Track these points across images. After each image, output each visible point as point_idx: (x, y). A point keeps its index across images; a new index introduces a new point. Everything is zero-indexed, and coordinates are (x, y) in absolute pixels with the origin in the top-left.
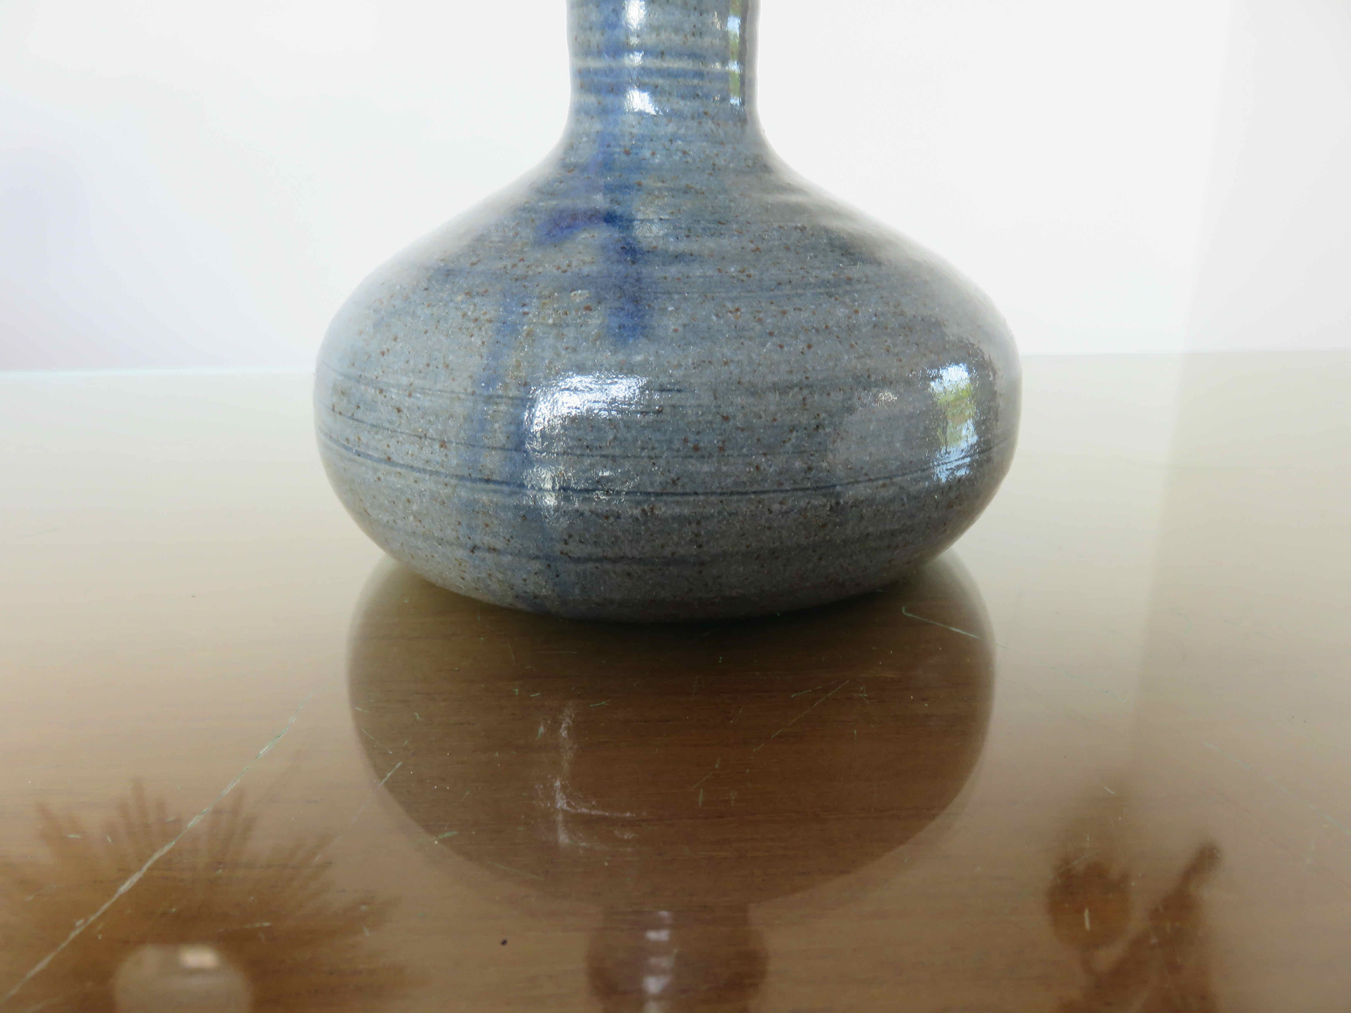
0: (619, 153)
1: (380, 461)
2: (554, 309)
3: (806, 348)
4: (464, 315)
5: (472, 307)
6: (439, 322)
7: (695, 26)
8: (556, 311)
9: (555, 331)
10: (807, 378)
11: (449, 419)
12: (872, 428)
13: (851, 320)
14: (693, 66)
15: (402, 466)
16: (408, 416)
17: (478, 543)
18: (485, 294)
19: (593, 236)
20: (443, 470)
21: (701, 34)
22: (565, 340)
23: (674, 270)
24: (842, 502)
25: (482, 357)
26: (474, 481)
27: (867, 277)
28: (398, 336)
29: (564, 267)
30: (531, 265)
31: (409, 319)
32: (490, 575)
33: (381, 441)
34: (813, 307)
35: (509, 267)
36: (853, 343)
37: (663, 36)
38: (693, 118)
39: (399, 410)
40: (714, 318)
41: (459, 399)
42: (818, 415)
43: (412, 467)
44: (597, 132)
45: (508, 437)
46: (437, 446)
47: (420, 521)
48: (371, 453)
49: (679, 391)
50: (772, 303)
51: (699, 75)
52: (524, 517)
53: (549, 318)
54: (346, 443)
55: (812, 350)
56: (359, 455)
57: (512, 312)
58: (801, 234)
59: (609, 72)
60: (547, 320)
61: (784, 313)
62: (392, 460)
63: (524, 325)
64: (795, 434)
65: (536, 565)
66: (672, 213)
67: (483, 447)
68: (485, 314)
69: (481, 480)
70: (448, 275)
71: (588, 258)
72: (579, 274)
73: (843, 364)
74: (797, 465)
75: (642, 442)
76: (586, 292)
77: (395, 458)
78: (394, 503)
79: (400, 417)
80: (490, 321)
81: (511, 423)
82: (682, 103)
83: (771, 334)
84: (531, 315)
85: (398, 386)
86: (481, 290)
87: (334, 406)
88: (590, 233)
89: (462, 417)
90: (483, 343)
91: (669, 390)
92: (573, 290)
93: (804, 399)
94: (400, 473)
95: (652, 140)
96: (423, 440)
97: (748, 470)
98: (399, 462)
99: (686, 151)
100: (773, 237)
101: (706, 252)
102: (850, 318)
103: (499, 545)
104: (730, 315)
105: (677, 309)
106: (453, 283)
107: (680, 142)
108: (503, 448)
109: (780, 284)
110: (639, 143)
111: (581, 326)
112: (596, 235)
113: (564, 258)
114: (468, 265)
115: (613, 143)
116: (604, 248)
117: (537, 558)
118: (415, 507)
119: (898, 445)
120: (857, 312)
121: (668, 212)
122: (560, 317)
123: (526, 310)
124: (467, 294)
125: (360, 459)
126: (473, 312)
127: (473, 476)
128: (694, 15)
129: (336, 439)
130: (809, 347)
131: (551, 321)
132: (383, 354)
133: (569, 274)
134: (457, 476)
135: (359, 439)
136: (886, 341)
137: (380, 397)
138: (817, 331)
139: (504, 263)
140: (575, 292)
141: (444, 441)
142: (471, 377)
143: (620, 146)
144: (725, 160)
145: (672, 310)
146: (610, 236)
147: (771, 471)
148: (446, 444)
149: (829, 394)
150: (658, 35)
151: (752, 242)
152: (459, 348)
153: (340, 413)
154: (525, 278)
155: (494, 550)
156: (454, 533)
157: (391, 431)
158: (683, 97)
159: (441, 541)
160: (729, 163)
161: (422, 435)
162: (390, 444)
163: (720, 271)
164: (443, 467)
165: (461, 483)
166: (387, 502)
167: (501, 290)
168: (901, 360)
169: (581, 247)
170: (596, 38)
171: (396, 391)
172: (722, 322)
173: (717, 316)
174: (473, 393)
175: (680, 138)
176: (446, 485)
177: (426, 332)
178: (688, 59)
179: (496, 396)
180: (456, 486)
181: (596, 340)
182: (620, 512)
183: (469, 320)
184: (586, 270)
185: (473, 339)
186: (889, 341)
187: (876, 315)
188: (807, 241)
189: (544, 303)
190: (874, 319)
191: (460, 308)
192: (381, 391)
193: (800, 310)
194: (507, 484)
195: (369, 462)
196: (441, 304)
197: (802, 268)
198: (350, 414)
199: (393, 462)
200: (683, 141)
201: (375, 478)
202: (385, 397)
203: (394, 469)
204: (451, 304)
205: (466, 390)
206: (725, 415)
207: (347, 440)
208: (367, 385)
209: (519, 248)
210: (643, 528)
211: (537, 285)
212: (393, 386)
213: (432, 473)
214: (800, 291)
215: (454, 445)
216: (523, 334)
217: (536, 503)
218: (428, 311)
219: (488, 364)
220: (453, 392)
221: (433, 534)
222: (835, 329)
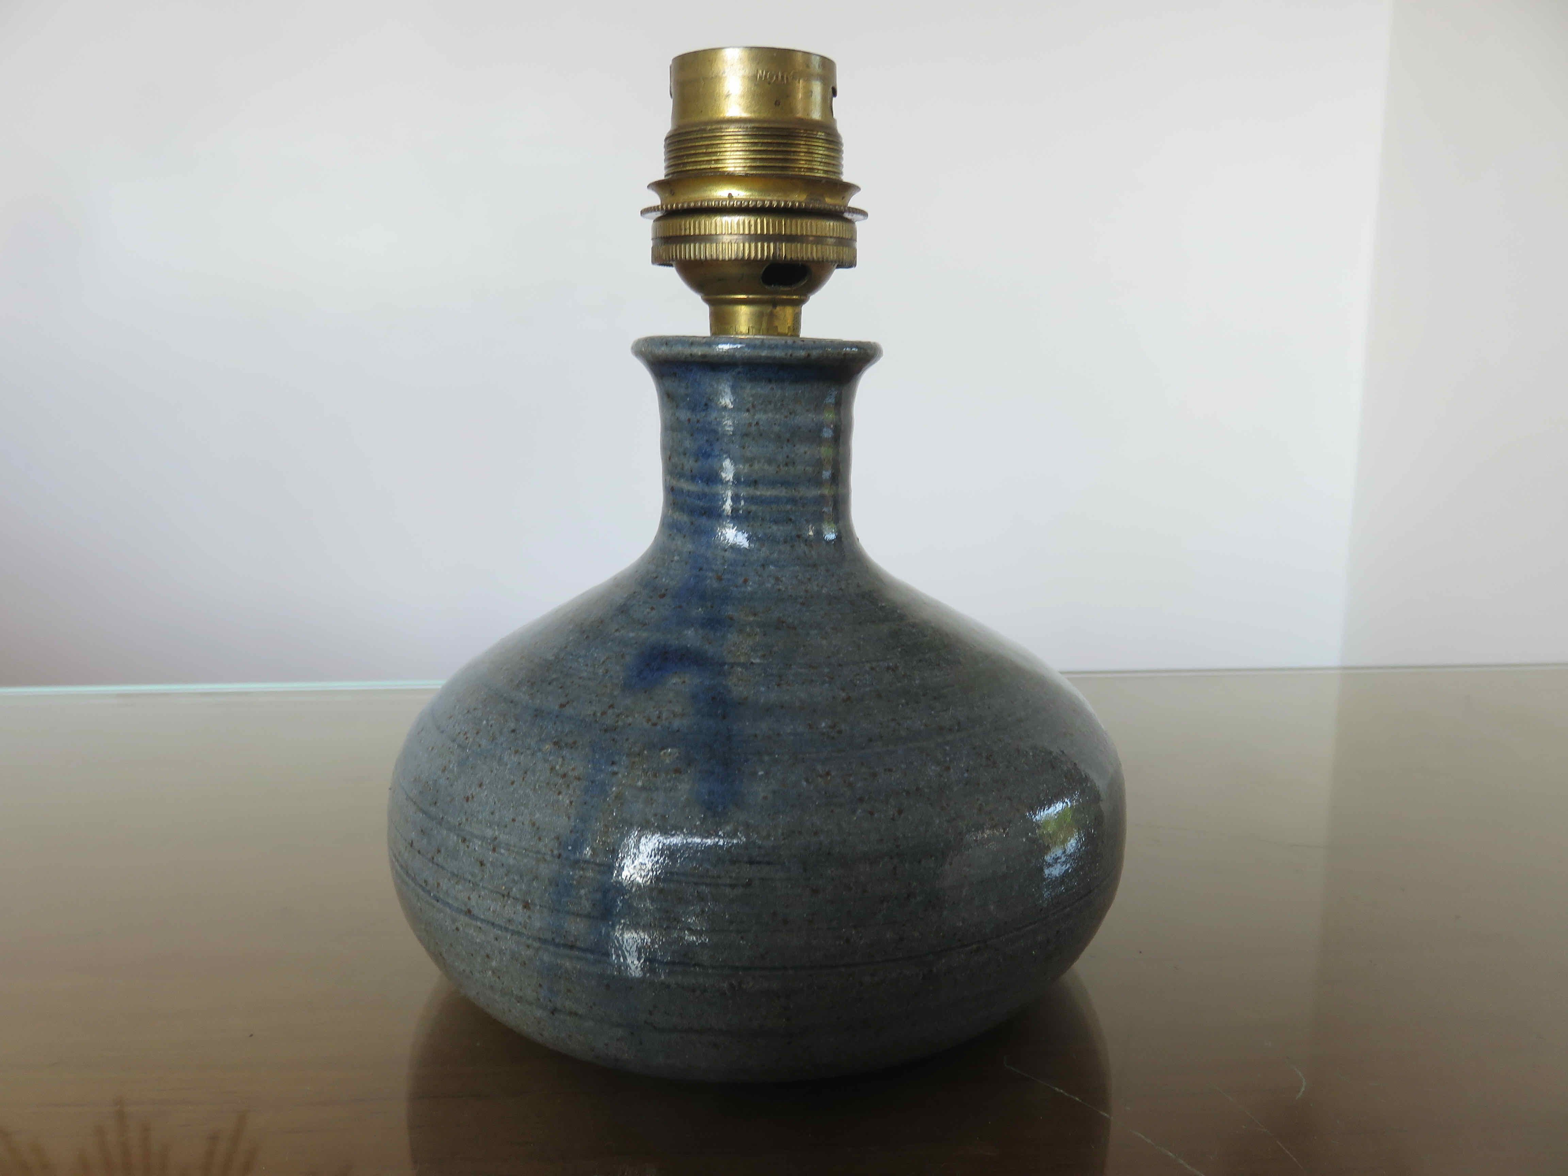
0: (711, 578)
1: (459, 911)
2: (644, 770)
3: (896, 814)
4: (553, 769)
5: (560, 760)
6: (526, 773)
7: (788, 457)
8: (645, 772)
9: (644, 795)
10: (898, 846)
11: (534, 880)
12: (964, 893)
13: (942, 779)
14: (786, 493)
15: (482, 921)
16: (492, 871)
17: (559, 1005)
18: (573, 746)
19: (684, 682)
20: (524, 931)
21: (794, 463)
22: (654, 806)
23: (764, 726)
24: (935, 970)
25: (569, 818)
26: (557, 945)
27: (959, 723)
28: (484, 782)
29: (654, 720)
30: (621, 714)
31: (495, 764)
32: (570, 1036)
33: (461, 891)
34: (903, 766)
35: (599, 714)
36: (945, 805)
37: (756, 466)
38: (785, 542)
39: (482, 864)
40: (804, 784)
41: (545, 860)
42: (909, 884)
43: (493, 924)
44: (690, 553)
45: (594, 905)
46: (520, 908)
47: (499, 978)
48: (450, 901)
49: (769, 863)
50: (862, 764)
51: (793, 501)
52: (608, 986)
53: (638, 780)
54: (424, 885)
55: (903, 815)
56: (438, 901)
57: (601, 771)
58: (893, 676)
59: (702, 496)
60: (637, 782)
61: (874, 775)
62: (472, 914)
63: (612, 786)
64: (885, 905)
65: (620, 1032)
66: (764, 656)
67: (568, 913)
68: (573, 769)
69: (565, 946)
70: (536, 716)
71: (678, 709)
72: (669, 728)
73: (935, 829)
74: (888, 936)
75: (730, 915)
76: (675, 750)
77: (475, 911)
78: (472, 955)
79: (483, 871)
80: (578, 779)
81: (597, 890)
82: (775, 528)
83: (861, 800)
84: (620, 776)
85: (483, 838)
86: (570, 740)
87: (412, 842)
88: (680, 678)
89: (547, 880)
90: (571, 802)
91: (759, 863)
92: (663, 749)
93: (895, 868)
94: (480, 928)
95: (744, 565)
96: (506, 898)
97: (837, 943)
98: (479, 916)
99: (778, 577)
100: (864, 682)
101: (798, 704)
102: (941, 776)
103: (581, 1011)
104: (820, 780)
105: (767, 773)
106: (542, 727)
107: (772, 567)
108: (588, 916)
109: (870, 740)
110: (731, 568)
111: (671, 790)
112: (686, 679)
113: (654, 708)
114: (557, 708)
115: (705, 566)
116: (694, 697)
117: (619, 1025)
118: (494, 964)
119: (992, 907)
120: (948, 769)
121: (760, 654)
122: (649, 780)
123: (615, 769)
124: (555, 743)
125: (439, 905)
126: (561, 766)
127: (557, 940)
128: (787, 446)
129: (413, 876)
130: (900, 812)
131: (640, 784)
132: (467, 800)
133: (659, 727)
134: (540, 939)
135: (438, 884)
136: (978, 799)
137: (462, 846)
138: (908, 793)
139: (594, 708)
140: (665, 751)
141: (527, 902)
142: (558, 838)
143: (712, 570)
144: (818, 585)
145: (762, 775)
146: (701, 682)
147: (861, 943)
148: (530, 906)
149: (920, 862)
150: (751, 466)
151: (843, 690)
152: (546, 806)
153: (419, 852)
154: (614, 729)
155: (576, 1014)
156: (535, 994)
157: (473, 883)
158: (776, 522)
159: (520, 999)
160: (822, 587)
161: (506, 893)
162: (471, 897)
163: (810, 726)
164: (525, 928)
165: (543, 946)
166: (464, 953)
167: (590, 742)
168: (993, 819)
169: (671, 695)
170: (689, 464)
171: (480, 843)
172: (812, 788)
173: (807, 781)
174: (559, 856)
175: (772, 563)
176: (528, 946)
177: (513, 783)
178: (781, 486)
179: (583, 861)
180: (538, 950)
181: (686, 807)
182: (707, 986)
183: (558, 775)
184: (676, 723)
185: (561, 797)
186: (981, 798)
187: (968, 771)
188: (899, 684)
189: (634, 763)
190: (966, 775)
191: (548, 760)
192: (464, 840)
193: (890, 770)
194: (592, 952)
195: (448, 910)
196: (528, 752)
197: (893, 720)
198: (430, 856)
199: (474, 915)
200: (775, 566)
201: (454, 928)
202: (468, 847)
203: (474, 923)
204: (539, 754)
205: (552, 851)
206: (814, 888)
207: (426, 882)
208: (449, 829)
209: (608, 691)
210: (731, 1002)
211: (627, 740)
212: (477, 837)
213: (513, 933)
214: (891, 747)
215: (538, 907)
216: (611, 796)
217: (621, 974)
218: (515, 759)
219: (575, 826)
220: (538, 852)
221: (512, 991)
222: (926, 790)
